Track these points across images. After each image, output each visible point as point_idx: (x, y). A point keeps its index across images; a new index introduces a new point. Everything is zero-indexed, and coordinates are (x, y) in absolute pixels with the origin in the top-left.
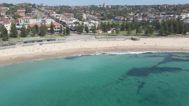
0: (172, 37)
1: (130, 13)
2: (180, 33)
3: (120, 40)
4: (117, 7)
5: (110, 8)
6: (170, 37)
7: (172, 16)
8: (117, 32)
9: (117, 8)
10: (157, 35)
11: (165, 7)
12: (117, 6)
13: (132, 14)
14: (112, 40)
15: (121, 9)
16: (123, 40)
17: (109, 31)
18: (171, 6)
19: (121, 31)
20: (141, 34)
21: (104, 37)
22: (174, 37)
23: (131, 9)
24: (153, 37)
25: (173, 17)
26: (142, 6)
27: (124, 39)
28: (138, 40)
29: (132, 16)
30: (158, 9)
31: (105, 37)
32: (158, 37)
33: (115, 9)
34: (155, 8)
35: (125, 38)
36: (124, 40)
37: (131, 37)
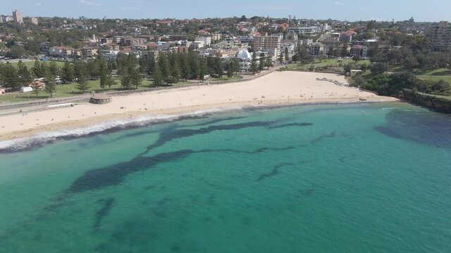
0: (180, 87)
1: (91, 36)
2: (194, 77)
3: (60, 107)
4: (57, 21)
5: (37, 23)
6: (176, 87)
7: (180, 42)
8: (50, 88)
9: (57, 26)
10: (151, 86)
11: (169, 24)
12: (55, 19)
13: (94, 40)
14: (36, 110)
15: (69, 27)
16: (66, 106)
17: (26, 86)
18: (180, 22)
19: (62, 83)
20: (113, 86)
21: (9, 104)
22: (183, 86)
23: (93, 28)
24: (142, 91)
25: (182, 45)
26: (120, 21)
27: (70, 104)
28: (107, 101)
29: (94, 45)
30: (155, 29)
31: (14, 104)
32: (152, 90)
33: (49, 26)
34: (149, 26)
35: (74, 101)
36: (72, 105)
37: (88, 96)
